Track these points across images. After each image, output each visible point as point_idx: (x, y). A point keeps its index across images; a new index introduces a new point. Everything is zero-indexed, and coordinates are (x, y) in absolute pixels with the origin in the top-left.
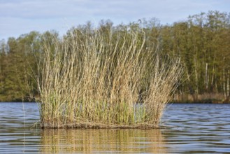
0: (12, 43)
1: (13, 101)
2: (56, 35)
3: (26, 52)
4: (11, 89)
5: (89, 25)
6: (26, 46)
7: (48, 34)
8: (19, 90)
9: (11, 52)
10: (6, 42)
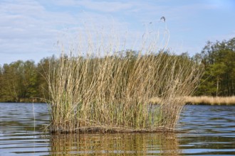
0: (6, 67)
1: (6, 102)
2: (34, 62)
3: (15, 72)
4: (5, 94)
5: (53, 56)
6: (14, 69)
7: (28, 62)
8: (10, 95)
9: (5, 72)
10: (2, 67)
